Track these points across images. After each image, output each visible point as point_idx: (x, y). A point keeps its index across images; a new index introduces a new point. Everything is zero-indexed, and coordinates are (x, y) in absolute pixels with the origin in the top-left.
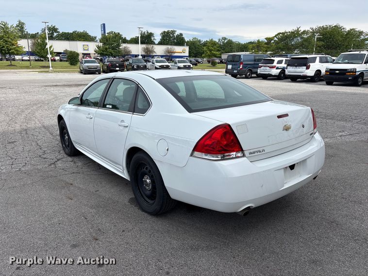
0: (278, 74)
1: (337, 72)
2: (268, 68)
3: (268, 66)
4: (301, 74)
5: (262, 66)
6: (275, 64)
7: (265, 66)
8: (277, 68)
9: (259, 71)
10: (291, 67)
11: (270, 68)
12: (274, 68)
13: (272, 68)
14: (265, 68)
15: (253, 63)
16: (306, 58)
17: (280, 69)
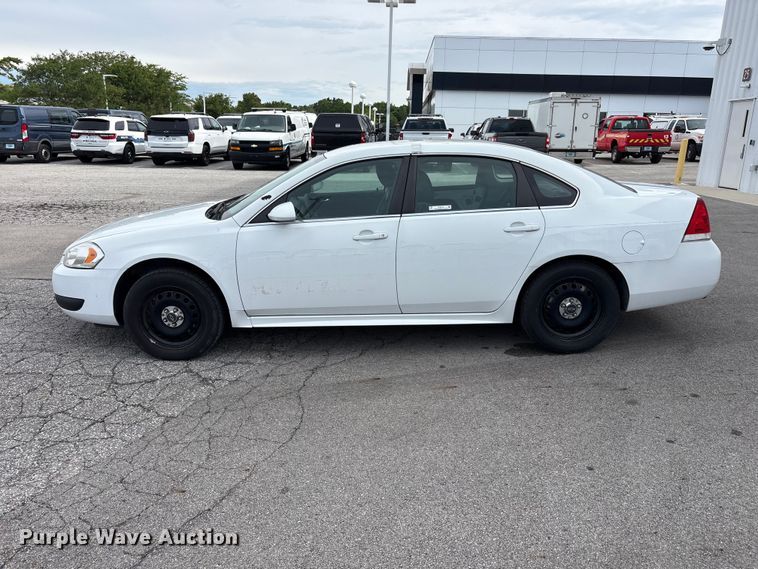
0: (121, 152)
1: (254, 146)
2: (97, 139)
3: (99, 134)
4: (182, 151)
5: (80, 134)
6: (112, 130)
7: (89, 134)
8: (119, 139)
9: (74, 145)
10: (158, 137)
11: (103, 138)
12: (112, 138)
13: (109, 138)
14: (89, 138)
15: (48, 126)
16: (184, 120)
17: (123, 140)
